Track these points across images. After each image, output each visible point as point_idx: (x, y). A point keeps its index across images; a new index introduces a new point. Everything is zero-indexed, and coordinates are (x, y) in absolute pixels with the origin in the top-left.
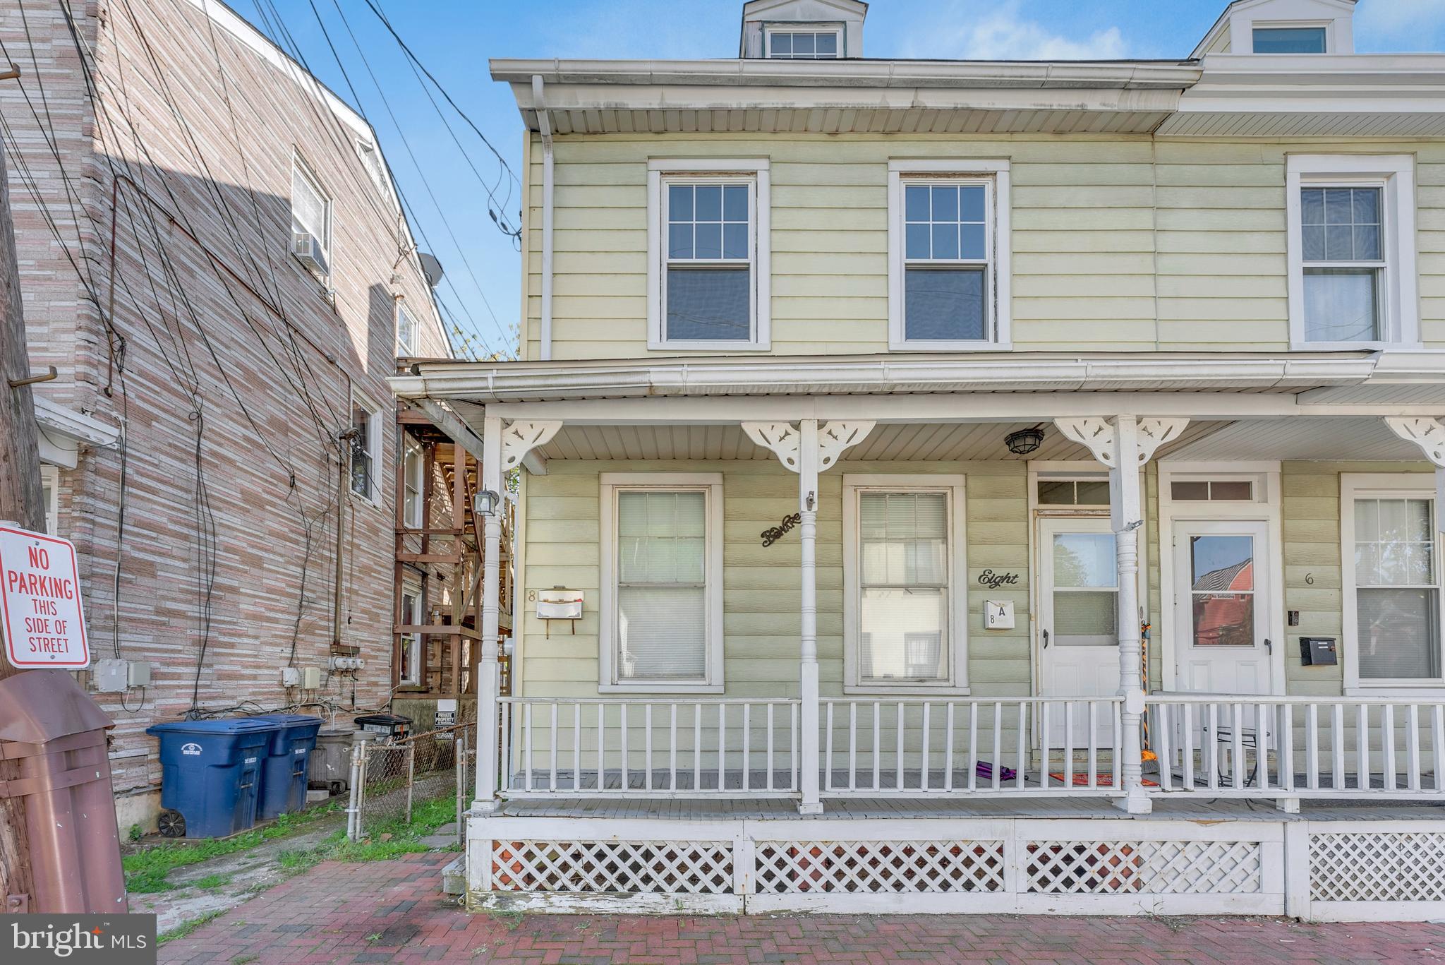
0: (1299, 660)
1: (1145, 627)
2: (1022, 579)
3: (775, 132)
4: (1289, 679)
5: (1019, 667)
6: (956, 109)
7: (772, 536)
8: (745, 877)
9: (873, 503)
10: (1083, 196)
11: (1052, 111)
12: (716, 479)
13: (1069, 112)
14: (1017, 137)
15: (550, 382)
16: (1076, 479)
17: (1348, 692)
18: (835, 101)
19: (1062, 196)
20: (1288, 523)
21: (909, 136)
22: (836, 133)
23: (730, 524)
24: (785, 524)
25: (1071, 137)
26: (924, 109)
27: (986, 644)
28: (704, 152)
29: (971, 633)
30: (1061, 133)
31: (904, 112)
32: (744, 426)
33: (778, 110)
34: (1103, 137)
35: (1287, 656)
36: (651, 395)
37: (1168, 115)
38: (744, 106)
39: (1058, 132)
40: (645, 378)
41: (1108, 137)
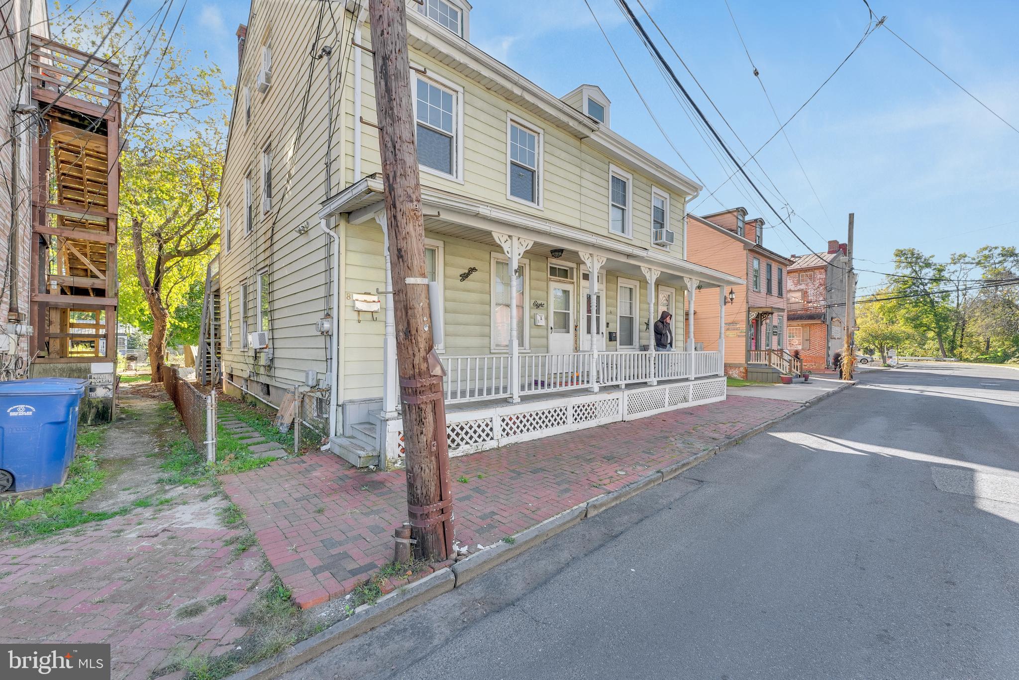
0: (608, 340)
1: (576, 326)
2: (545, 306)
3: (467, 76)
4: (607, 346)
5: (544, 341)
6: (534, 104)
7: (464, 277)
8: (497, 431)
9: (501, 266)
10: (564, 155)
11: (560, 120)
12: (440, 244)
13: (564, 122)
14: (546, 122)
15: (441, 201)
16: (558, 267)
17: (618, 350)
18: (496, 78)
19: (558, 152)
20: (608, 292)
21: (514, 104)
22: (489, 89)
23: (447, 268)
24: (469, 271)
25: (561, 129)
26: (524, 99)
27: (535, 332)
28: (436, 70)
29: (531, 327)
30: (558, 127)
31: (518, 96)
32: (493, 233)
33: (474, 70)
34: (568, 133)
35: (606, 338)
36: (477, 216)
37: (588, 137)
38: (462, 62)
39: (558, 126)
40: (477, 209)
41: (570, 134)
